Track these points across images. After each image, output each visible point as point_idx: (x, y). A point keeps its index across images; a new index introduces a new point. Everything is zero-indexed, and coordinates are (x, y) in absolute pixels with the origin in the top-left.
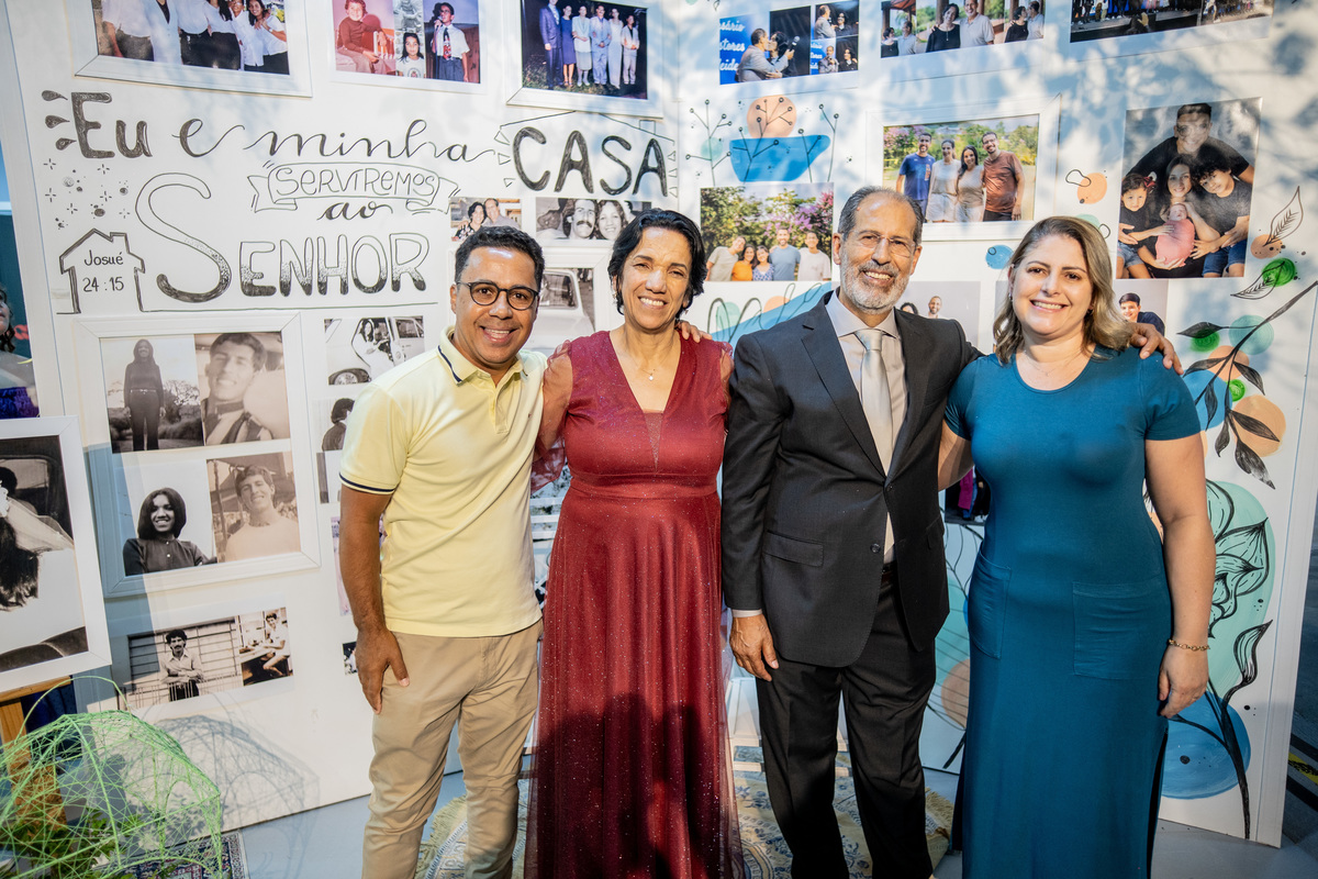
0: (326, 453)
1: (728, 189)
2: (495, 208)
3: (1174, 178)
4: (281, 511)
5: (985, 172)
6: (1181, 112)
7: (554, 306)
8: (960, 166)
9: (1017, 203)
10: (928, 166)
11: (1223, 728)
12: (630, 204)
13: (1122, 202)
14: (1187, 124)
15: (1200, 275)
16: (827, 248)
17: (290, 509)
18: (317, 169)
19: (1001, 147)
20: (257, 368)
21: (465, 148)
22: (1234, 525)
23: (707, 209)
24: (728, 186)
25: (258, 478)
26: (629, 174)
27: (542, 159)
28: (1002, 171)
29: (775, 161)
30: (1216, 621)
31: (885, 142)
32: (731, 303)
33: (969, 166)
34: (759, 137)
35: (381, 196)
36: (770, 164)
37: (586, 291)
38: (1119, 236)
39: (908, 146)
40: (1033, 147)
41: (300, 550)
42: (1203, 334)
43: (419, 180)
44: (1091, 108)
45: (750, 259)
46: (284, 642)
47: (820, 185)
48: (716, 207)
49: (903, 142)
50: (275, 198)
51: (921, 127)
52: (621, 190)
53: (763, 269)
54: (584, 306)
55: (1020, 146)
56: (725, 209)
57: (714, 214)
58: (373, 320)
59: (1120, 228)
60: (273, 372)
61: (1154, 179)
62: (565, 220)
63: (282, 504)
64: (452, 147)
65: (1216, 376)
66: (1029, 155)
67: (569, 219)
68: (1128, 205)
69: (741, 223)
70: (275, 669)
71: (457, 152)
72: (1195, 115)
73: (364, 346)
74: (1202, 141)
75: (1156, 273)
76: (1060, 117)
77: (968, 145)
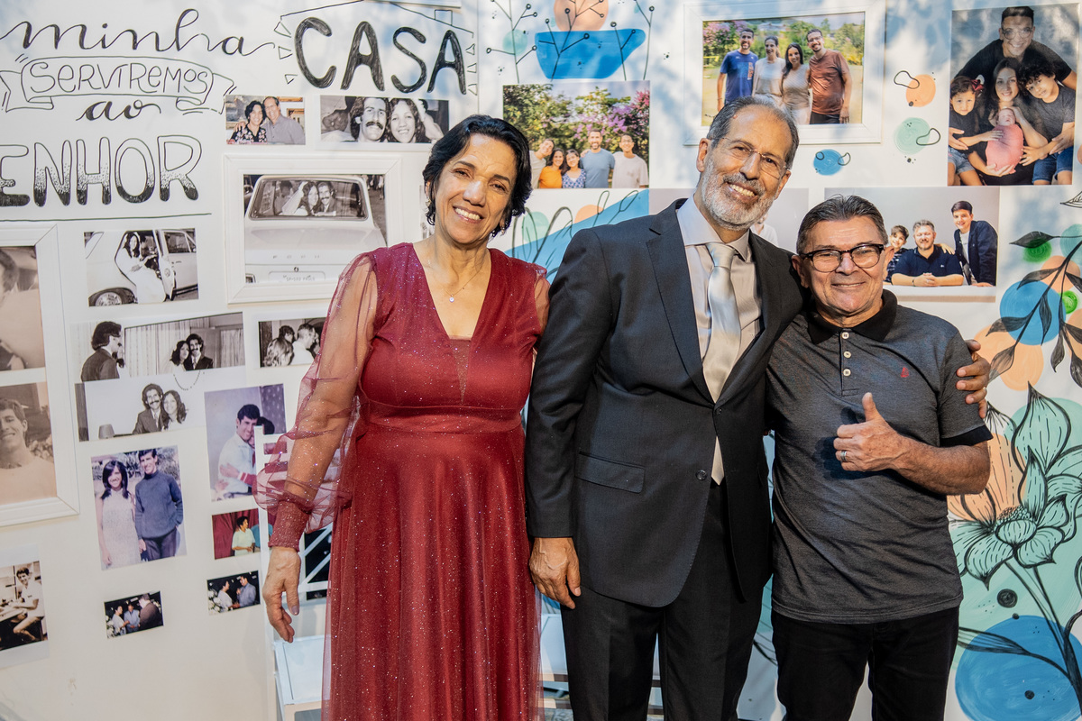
0: (86, 384)
1: (533, 87)
2: (275, 108)
3: (1001, 82)
4: (35, 451)
5: (811, 71)
6: (1006, 14)
7: (341, 216)
8: (784, 65)
9: (845, 105)
10: (750, 64)
11: (1066, 659)
12: (425, 103)
13: (951, 105)
14: (1012, 27)
15: (1030, 183)
16: (644, 152)
17: (44, 449)
18: (76, 64)
19: (827, 45)
20: (8, 287)
21: (241, 40)
22: (1072, 443)
23: (511, 108)
24: (532, 84)
25: (9, 412)
26: (424, 69)
27: (327, 53)
28: (829, 72)
29: (586, 56)
30: (1057, 545)
31: (705, 38)
32: (539, 214)
33: (794, 66)
34: (568, 30)
35: (148, 94)
36: (579, 60)
37: (377, 200)
38: (950, 141)
39: (729, 42)
40: (859, 45)
41: (56, 496)
42: (1036, 243)
43: (190, 76)
44: (916, 7)
45: (559, 164)
46: (37, 600)
47: (635, 84)
48: (521, 106)
49: (724, 38)
50: (30, 94)
51: (743, 23)
52: (414, 88)
53: (574, 175)
54: (375, 217)
55: (846, 45)
56: (531, 109)
57: (518, 114)
58: (139, 233)
59: (950, 133)
60: (26, 292)
61: (982, 83)
62: (353, 120)
63: (36, 442)
64: (228, 39)
65: (1049, 288)
66: (855, 55)
67: (358, 120)
68: (957, 109)
69: (549, 124)
70: (27, 633)
71: (232, 45)
72: (1019, 18)
73: (129, 262)
74: (1026, 45)
75: (987, 180)
76: (886, 16)
77: (793, 43)
